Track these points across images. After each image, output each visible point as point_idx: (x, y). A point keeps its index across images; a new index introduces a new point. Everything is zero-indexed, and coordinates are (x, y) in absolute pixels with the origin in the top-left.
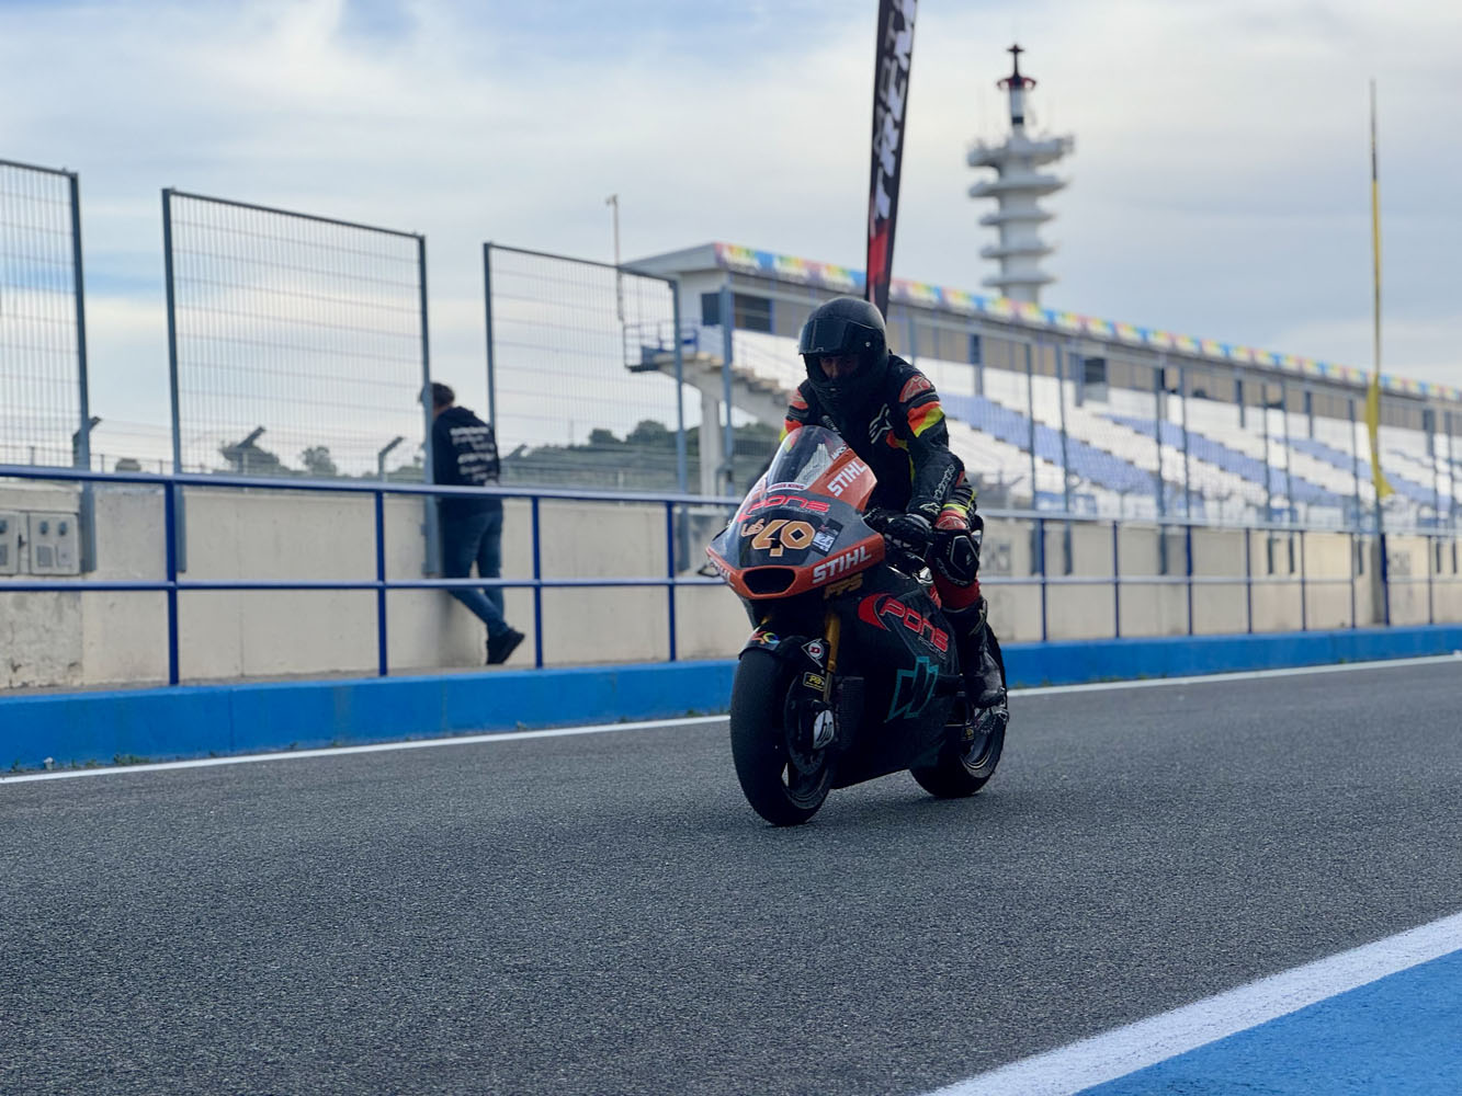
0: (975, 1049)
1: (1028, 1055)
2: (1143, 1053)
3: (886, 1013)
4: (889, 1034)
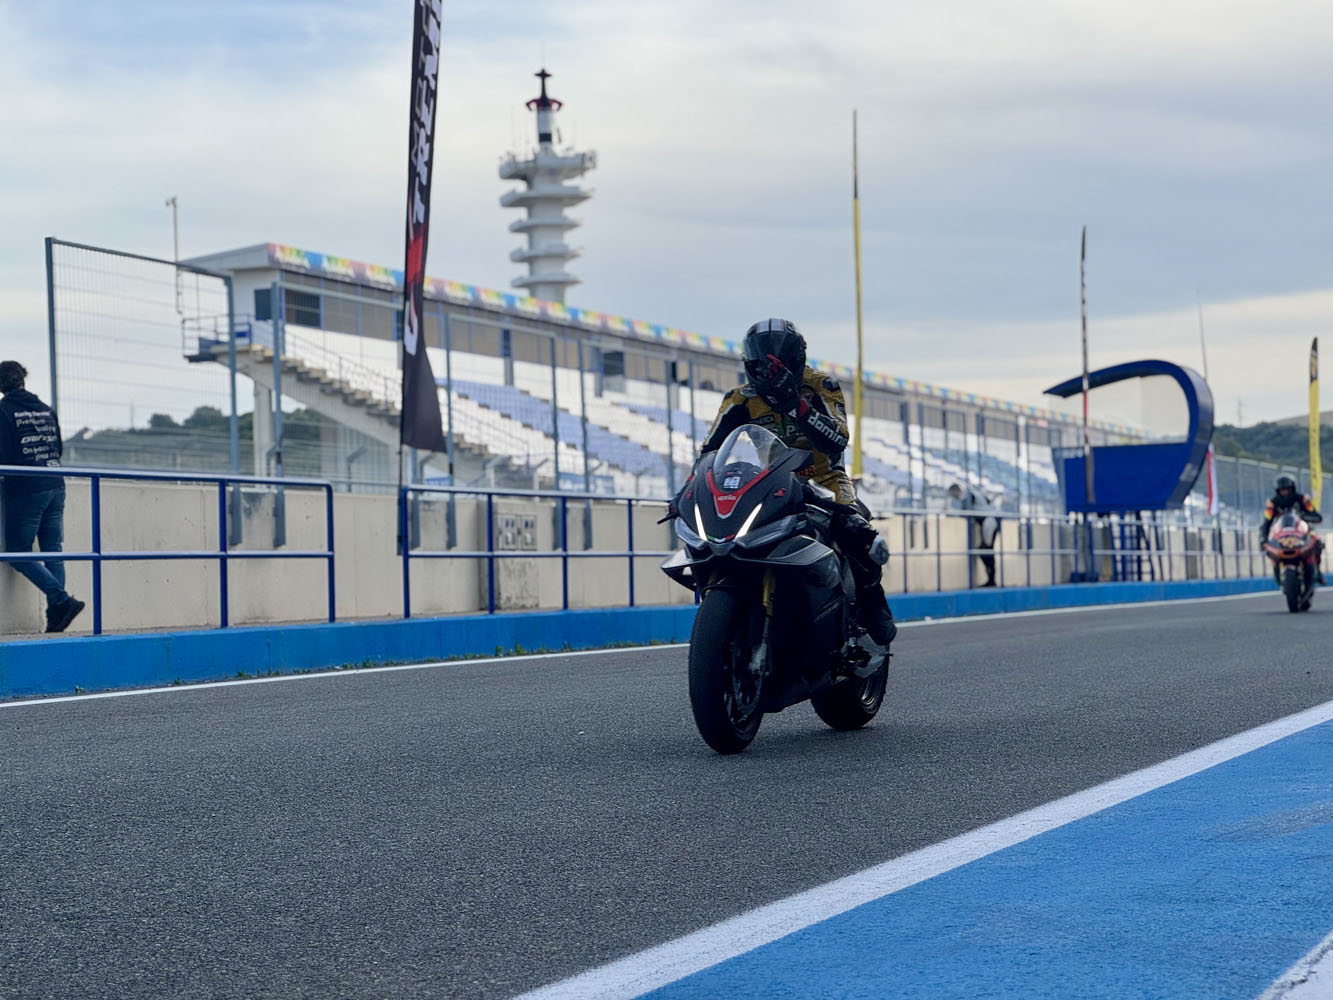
0: (493, 981)
1: (541, 985)
2: (644, 980)
3: (413, 949)
4: (414, 969)
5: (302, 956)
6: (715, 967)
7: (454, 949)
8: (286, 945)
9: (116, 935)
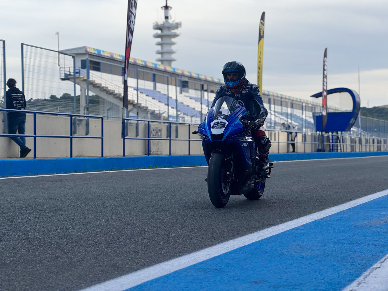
5: (94, 252)
6: (211, 259)
7: (137, 251)
8: (89, 248)
9: (41, 244)
